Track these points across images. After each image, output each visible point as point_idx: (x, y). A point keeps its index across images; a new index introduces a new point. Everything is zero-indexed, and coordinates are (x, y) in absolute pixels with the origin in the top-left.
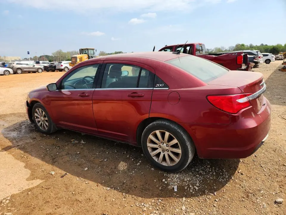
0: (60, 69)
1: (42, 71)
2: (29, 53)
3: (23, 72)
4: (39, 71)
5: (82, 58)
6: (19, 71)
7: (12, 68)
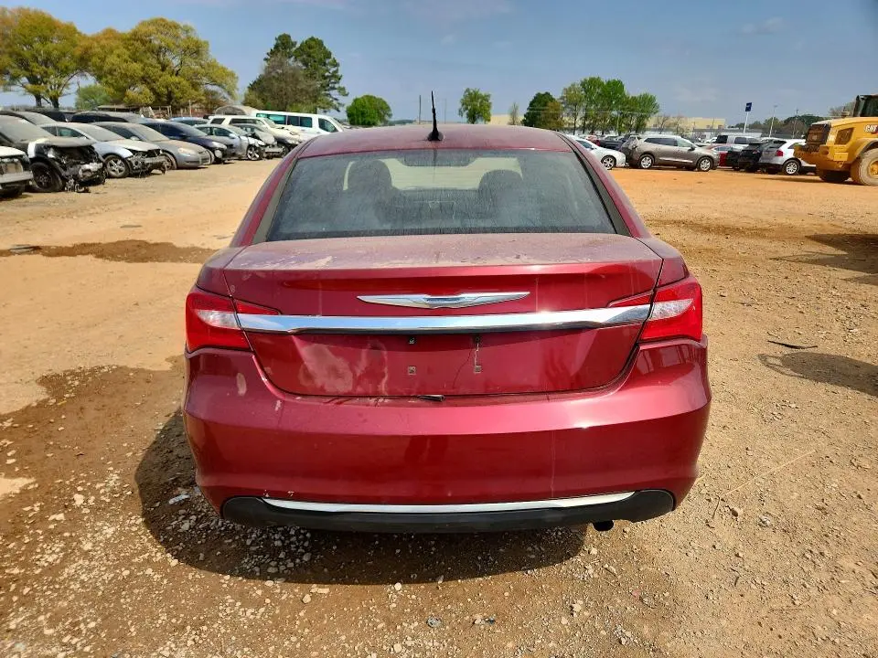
0: (770, 165)
1: (713, 167)
2: (748, 109)
3: (659, 164)
4: (702, 166)
5: (852, 129)
6: (646, 162)
7: (625, 151)
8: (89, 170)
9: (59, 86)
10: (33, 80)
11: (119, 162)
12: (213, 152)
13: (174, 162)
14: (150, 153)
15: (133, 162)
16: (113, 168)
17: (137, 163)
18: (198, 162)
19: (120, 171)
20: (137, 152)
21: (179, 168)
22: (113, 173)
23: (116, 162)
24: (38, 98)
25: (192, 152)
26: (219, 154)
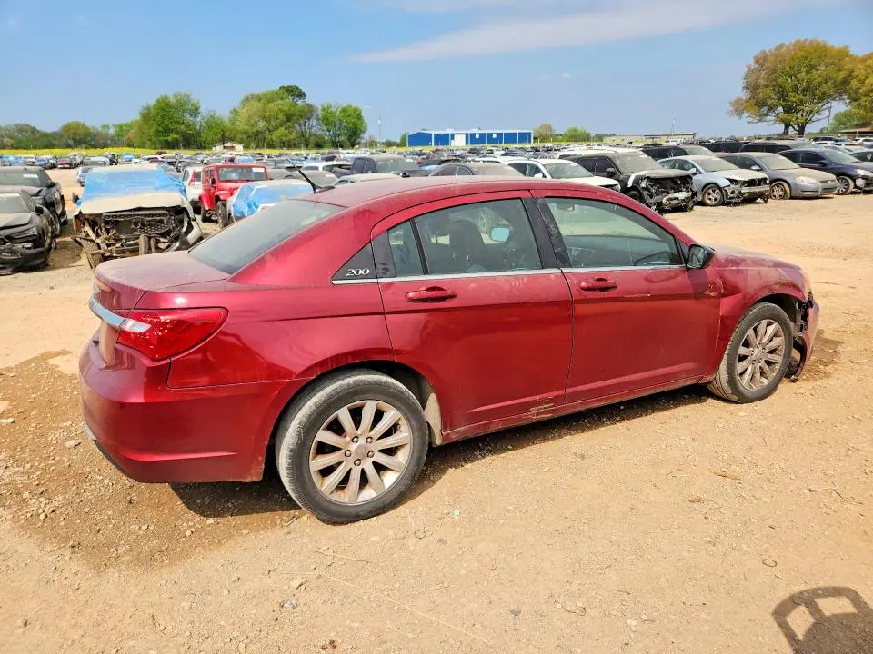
8: (677, 199)
9: (811, 112)
10: (788, 110)
11: (717, 191)
12: (854, 181)
13: (788, 191)
14: (751, 183)
15: (729, 191)
16: (711, 197)
17: (732, 193)
18: (817, 192)
19: (715, 200)
20: (737, 181)
21: (792, 198)
22: (708, 201)
23: (714, 191)
24: (787, 126)
25: (814, 181)
26: (860, 183)
